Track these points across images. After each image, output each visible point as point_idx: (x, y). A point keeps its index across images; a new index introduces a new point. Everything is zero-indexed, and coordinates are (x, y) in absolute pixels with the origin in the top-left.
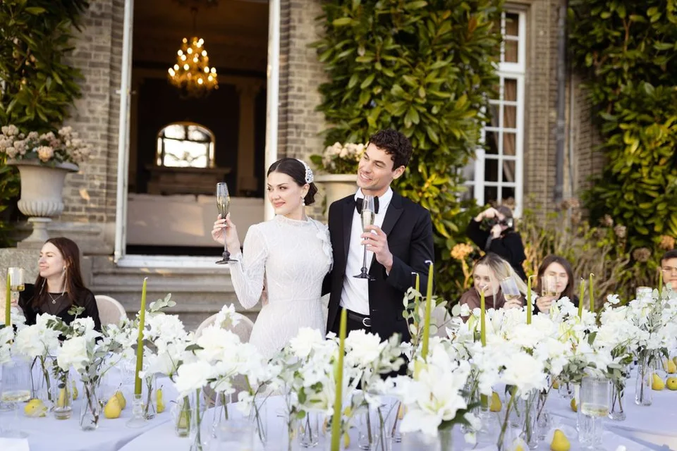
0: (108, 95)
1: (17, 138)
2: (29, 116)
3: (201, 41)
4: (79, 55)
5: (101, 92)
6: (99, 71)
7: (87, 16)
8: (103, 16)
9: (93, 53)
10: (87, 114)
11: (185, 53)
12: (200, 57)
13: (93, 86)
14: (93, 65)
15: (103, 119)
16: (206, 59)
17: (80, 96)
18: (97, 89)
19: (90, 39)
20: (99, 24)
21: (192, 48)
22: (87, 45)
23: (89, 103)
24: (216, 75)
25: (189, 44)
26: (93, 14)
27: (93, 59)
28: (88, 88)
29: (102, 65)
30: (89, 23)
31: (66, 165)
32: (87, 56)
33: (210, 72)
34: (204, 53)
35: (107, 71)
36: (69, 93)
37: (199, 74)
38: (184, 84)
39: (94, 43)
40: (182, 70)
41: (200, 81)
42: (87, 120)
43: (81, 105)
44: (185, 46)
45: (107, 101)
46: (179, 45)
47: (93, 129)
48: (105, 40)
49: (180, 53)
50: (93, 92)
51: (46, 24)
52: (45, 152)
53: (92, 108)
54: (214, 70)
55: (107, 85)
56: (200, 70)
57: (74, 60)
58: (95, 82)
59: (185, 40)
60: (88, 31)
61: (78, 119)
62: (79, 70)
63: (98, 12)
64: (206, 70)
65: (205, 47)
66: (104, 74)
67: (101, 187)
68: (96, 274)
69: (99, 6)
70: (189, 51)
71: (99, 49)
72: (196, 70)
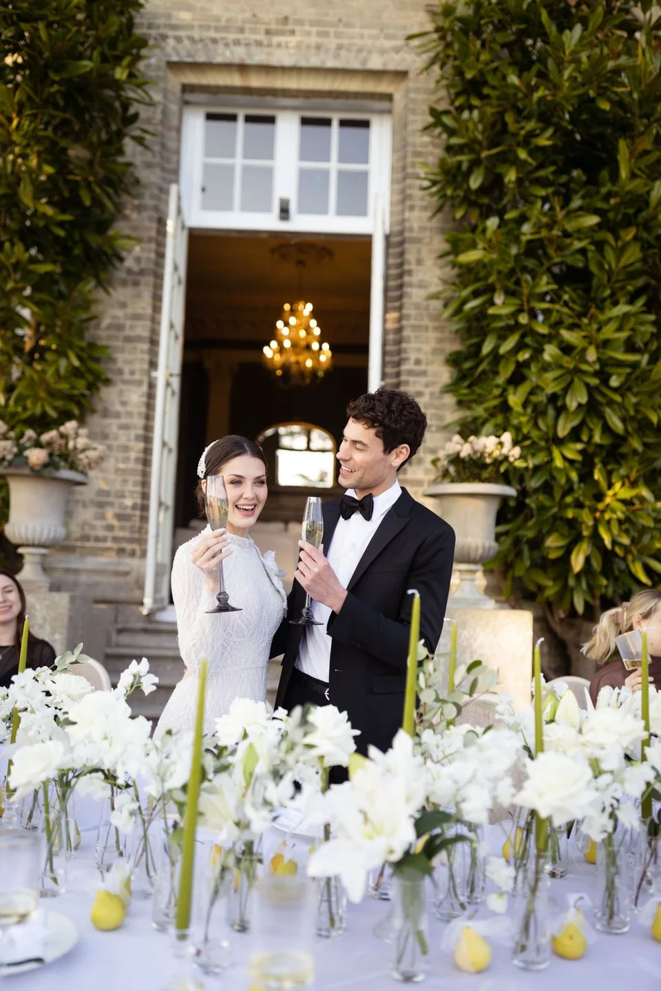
0: (146, 380)
1: (5, 437)
3: (309, 307)
4: (109, 327)
5: (137, 377)
6: (135, 348)
7: (121, 274)
8: (142, 272)
9: (128, 323)
10: (118, 408)
11: (287, 324)
12: (308, 330)
13: (127, 369)
14: (128, 339)
15: (139, 414)
16: (317, 331)
17: (108, 382)
18: (132, 373)
19: (123, 305)
20: (136, 284)
21: (297, 317)
22: (120, 313)
23: (121, 393)
24: (329, 353)
25: (293, 312)
26: (129, 271)
27: (128, 332)
28: (120, 372)
29: (139, 339)
30: (124, 283)
32: (120, 327)
33: (321, 349)
34: (313, 323)
35: (146, 346)
36: (90, 378)
37: (306, 354)
38: (285, 368)
39: (130, 311)
40: (281, 349)
41: (309, 363)
42: (117, 415)
43: (109, 395)
44: (286, 314)
45: (145, 388)
46: (279, 314)
47: (125, 427)
48: (143, 305)
49: (280, 324)
50: (127, 376)
51: (62, 287)
52: (37, 456)
53: (125, 398)
54: (326, 346)
55: (146, 366)
56: (308, 347)
57: (101, 333)
58: (129, 362)
59: (287, 307)
60: (120, 293)
61: (106, 414)
62: (107, 347)
63: (136, 268)
64: (315, 346)
65: (314, 314)
66: (142, 352)
67: (134, 507)
68: (121, 631)
69: (138, 260)
70: (293, 321)
71: (136, 317)
72: (302, 347)
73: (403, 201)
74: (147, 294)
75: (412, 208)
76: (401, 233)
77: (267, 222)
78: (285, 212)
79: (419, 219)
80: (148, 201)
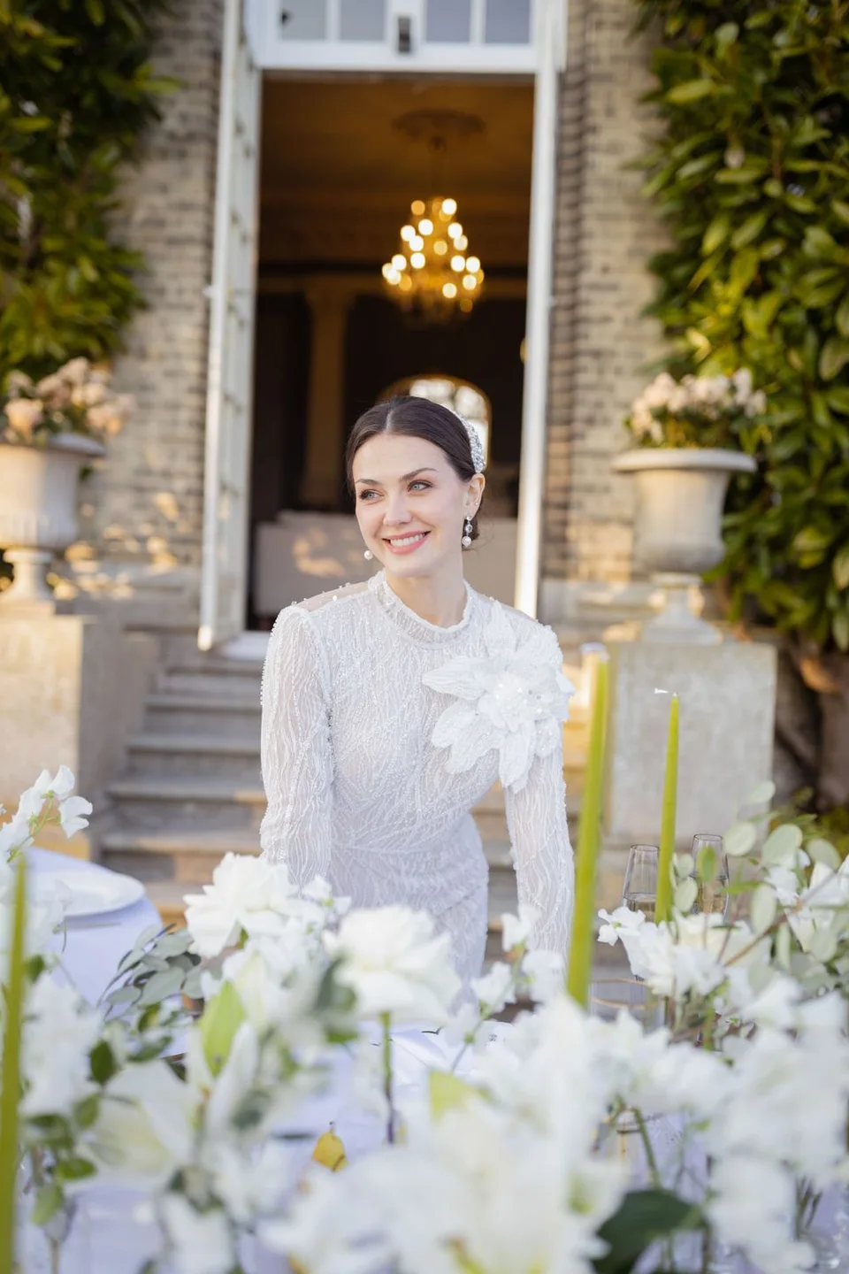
0: (197, 301)
3: (449, 207)
4: (145, 223)
5: (186, 298)
6: (183, 255)
7: (158, 141)
8: (191, 137)
9: (172, 216)
10: (162, 345)
11: (416, 231)
13: (171, 286)
14: (173, 242)
15: (192, 354)
16: (461, 242)
17: (144, 306)
18: (180, 291)
19: (164, 189)
20: (182, 155)
21: (432, 221)
22: (158, 201)
23: (165, 323)
24: (479, 273)
26: (172, 136)
27: (171, 231)
28: (161, 291)
29: (189, 240)
30: (164, 154)
32: (161, 223)
33: (466, 267)
34: (456, 231)
35: (197, 251)
36: (117, 301)
37: (443, 277)
38: (417, 297)
39: (174, 197)
40: (410, 271)
43: (146, 327)
44: (417, 217)
45: (198, 316)
46: (407, 218)
47: (171, 374)
48: (193, 189)
49: (407, 233)
50: (172, 297)
53: (170, 332)
54: (474, 263)
55: (197, 280)
56: (446, 267)
57: (133, 232)
58: (175, 276)
59: (418, 206)
60: (156, 170)
61: (143, 355)
62: (138, 254)
63: (181, 131)
64: (457, 263)
65: (458, 217)
66: (194, 260)
67: (189, 492)
68: (173, 671)
69: (184, 118)
70: (426, 227)
71: (185, 207)
72: (439, 266)
73: (584, 16)
74: (198, 170)
75: (599, 25)
76: (581, 67)
77: (377, 56)
78: (405, 42)
79: (609, 43)
80: (197, 25)
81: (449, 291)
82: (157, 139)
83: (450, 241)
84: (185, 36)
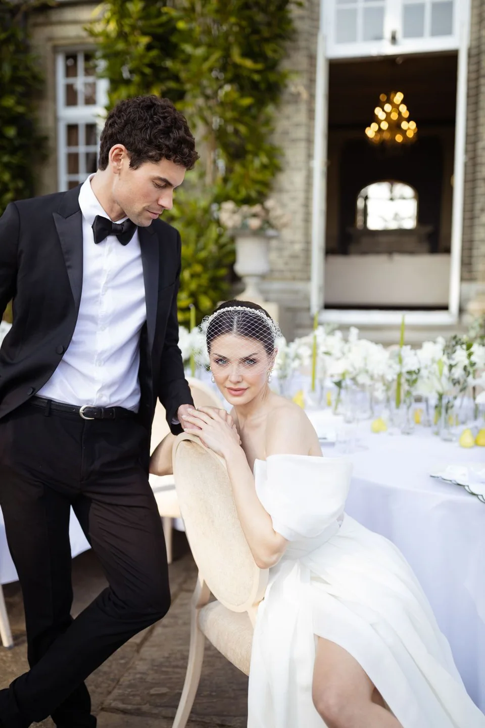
0: (305, 167)
1: (234, 212)
2: (243, 193)
3: (399, 97)
4: (281, 133)
5: (299, 165)
6: (297, 146)
9: (292, 130)
10: (289, 186)
11: (383, 110)
13: (293, 160)
14: (293, 141)
15: (301, 189)
16: (406, 114)
17: (281, 170)
18: (296, 162)
19: (288, 118)
21: (390, 104)
22: (287, 123)
23: (290, 177)
24: (415, 128)
25: (389, 101)
26: (292, 95)
27: (292, 136)
28: (288, 163)
29: (299, 140)
30: (289, 102)
31: (271, 232)
32: (288, 133)
33: (408, 127)
34: (403, 109)
35: (302, 145)
37: (397, 132)
38: (383, 143)
39: (293, 121)
40: (380, 131)
42: (289, 191)
43: (282, 179)
44: (383, 102)
45: (304, 173)
46: (378, 103)
47: (294, 199)
48: (302, 117)
49: (378, 111)
50: (293, 165)
51: (254, 111)
52: (255, 223)
53: (292, 180)
54: (413, 124)
55: (304, 157)
56: (399, 127)
57: (276, 139)
58: (294, 156)
59: (383, 97)
60: (287, 110)
61: (280, 191)
62: (280, 147)
64: (404, 125)
65: (403, 102)
66: (302, 149)
70: (388, 107)
71: (298, 125)
72: (395, 127)
74: (303, 108)
76: (479, 46)
78: (394, 39)
80: (302, 43)
81: (399, 138)
82: (285, 97)
83: (400, 114)
84: (297, 49)
